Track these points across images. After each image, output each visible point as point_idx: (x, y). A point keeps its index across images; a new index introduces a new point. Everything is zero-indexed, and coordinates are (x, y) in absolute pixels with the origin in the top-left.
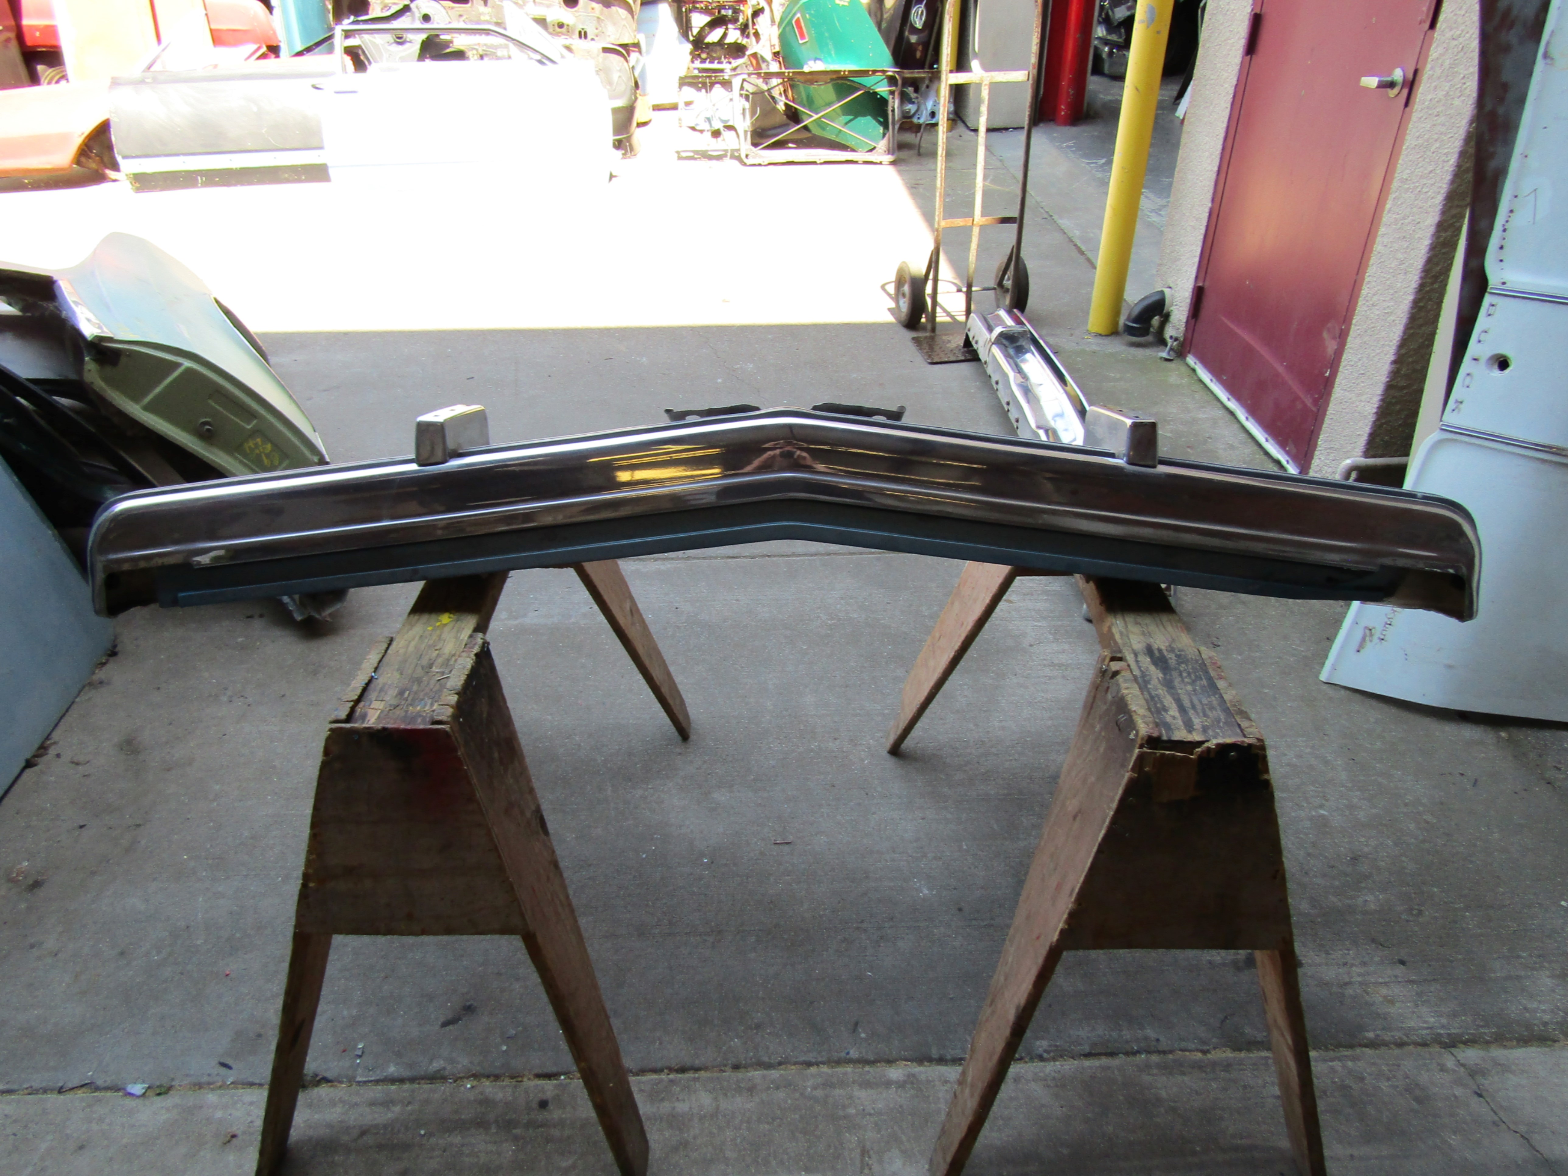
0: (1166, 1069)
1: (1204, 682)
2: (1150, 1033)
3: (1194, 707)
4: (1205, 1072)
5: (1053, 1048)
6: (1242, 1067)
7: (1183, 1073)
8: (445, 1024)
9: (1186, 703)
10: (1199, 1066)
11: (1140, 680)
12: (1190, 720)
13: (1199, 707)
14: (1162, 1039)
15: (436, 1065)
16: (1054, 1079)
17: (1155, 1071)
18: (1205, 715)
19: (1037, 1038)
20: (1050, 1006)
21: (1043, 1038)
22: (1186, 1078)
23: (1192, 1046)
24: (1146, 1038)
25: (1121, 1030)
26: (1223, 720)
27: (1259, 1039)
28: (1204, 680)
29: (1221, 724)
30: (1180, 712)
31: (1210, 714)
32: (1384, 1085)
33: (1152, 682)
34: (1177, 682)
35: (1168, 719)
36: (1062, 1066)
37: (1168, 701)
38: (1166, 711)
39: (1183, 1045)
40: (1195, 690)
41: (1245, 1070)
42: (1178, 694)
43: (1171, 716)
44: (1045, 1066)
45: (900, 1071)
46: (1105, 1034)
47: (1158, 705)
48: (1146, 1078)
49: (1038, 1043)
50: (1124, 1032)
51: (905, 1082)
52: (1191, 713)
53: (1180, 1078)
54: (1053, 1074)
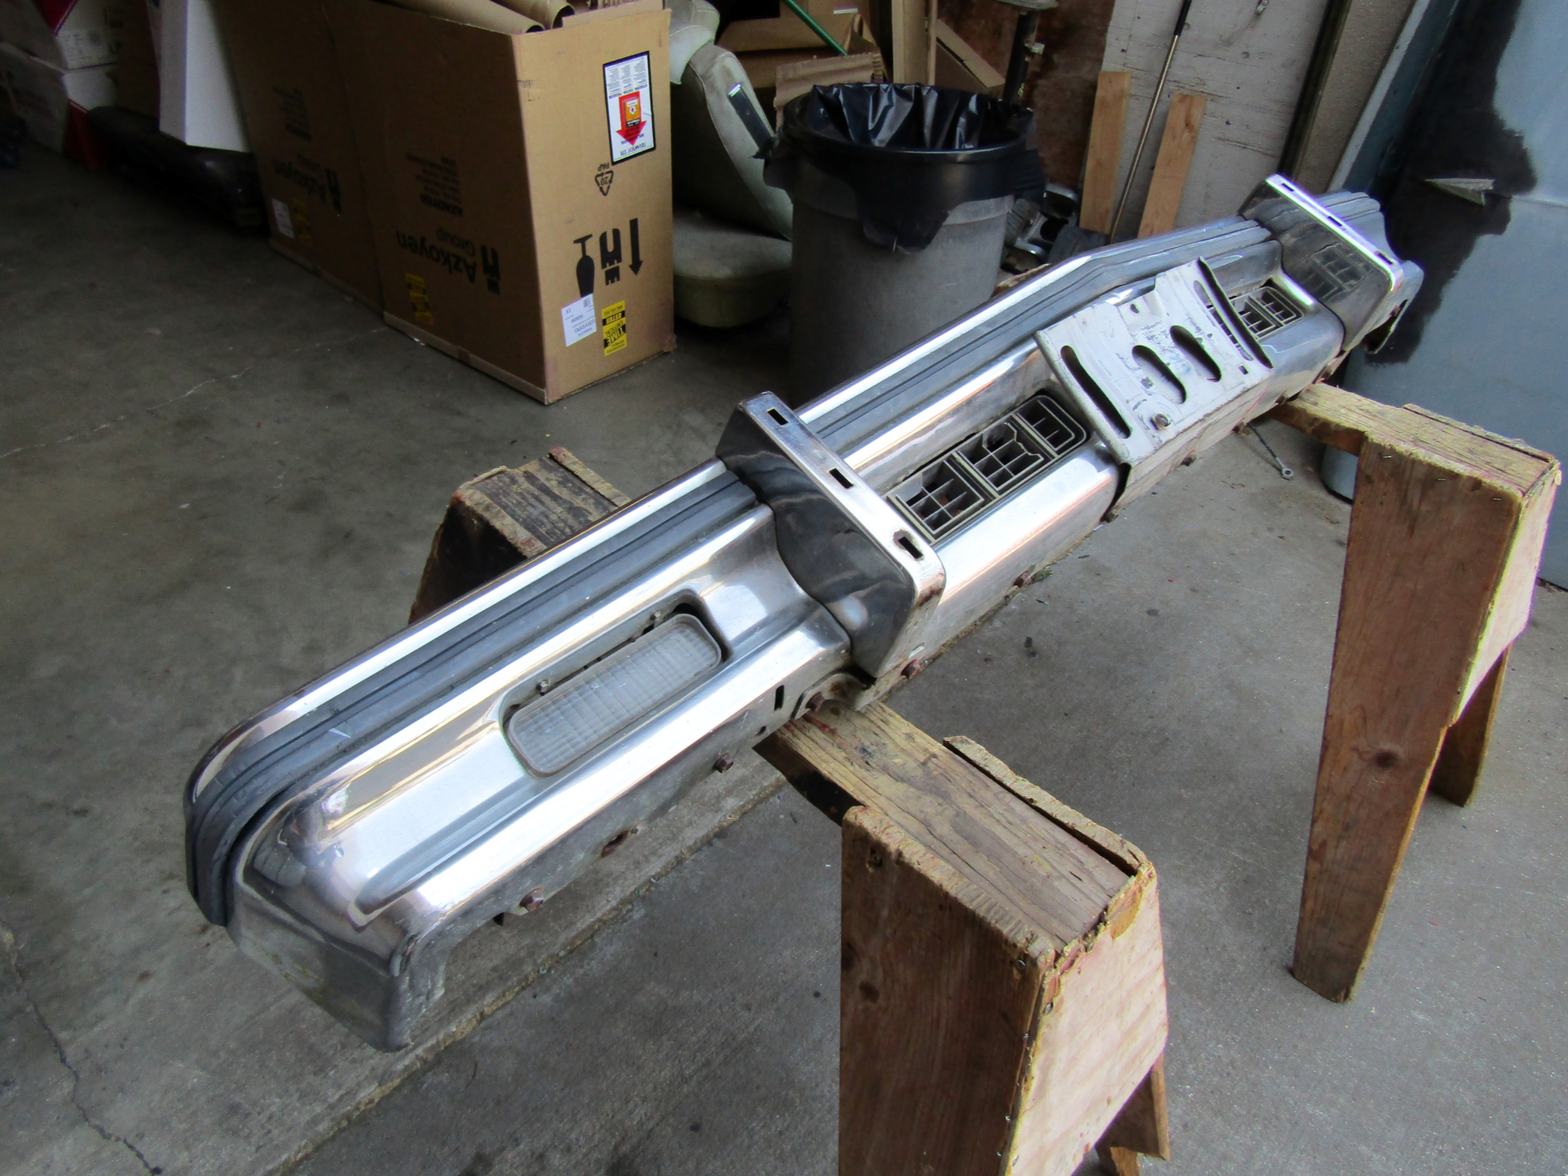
0: (515, 963)
1: (543, 530)
2: (546, 999)
3: (537, 498)
4: (474, 986)
5: (627, 917)
6: (439, 1017)
7: (494, 969)
8: (1029, 642)
9: (545, 498)
10: (482, 989)
11: (606, 503)
12: (533, 484)
13: (532, 500)
14: (532, 1001)
15: (997, 623)
16: (607, 885)
17: (522, 954)
18: (521, 494)
19: (646, 916)
20: (656, 955)
21: (642, 918)
22: (491, 965)
23: (500, 1015)
24: (548, 990)
25: (576, 980)
26: (501, 496)
27: (429, 1074)
28: (544, 532)
29: (501, 491)
30: (547, 488)
31: (516, 497)
32: (275, 1103)
33: (593, 506)
34: (571, 521)
35: (552, 476)
36: (608, 901)
37: (565, 494)
38: (560, 483)
39: (507, 1010)
40: (547, 517)
41: (435, 1016)
42: (559, 505)
43: (552, 480)
44: (622, 891)
45: (729, 807)
46: (588, 964)
47: (570, 485)
48: (527, 941)
49: (643, 912)
50: (571, 980)
51: (718, 802)
52: (537, 492)
53: (496, 962)
54: (611, 889)
